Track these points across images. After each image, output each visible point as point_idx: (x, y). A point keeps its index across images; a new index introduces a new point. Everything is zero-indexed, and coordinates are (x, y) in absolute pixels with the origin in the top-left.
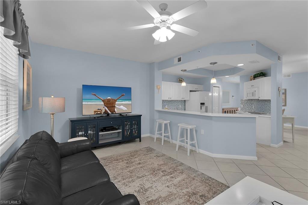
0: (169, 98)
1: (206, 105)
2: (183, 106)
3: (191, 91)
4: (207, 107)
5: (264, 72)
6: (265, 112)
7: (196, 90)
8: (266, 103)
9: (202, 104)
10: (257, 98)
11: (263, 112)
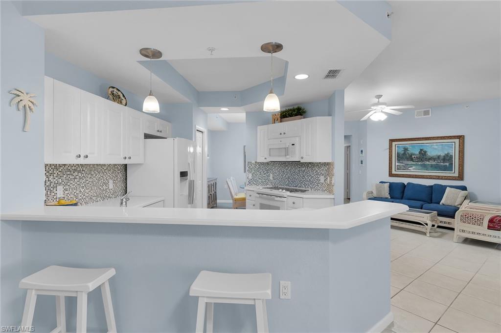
0: (80, 156)
1: (190, 176)
2: (121, 185)
3: (147, 136)
4: (194, 181)
5: (302, 107)
6: (300, 187)
7: (158, 134)
8: (303, 169)
9: (183, 174)
10: (296, 159)
11: (296, 186)
